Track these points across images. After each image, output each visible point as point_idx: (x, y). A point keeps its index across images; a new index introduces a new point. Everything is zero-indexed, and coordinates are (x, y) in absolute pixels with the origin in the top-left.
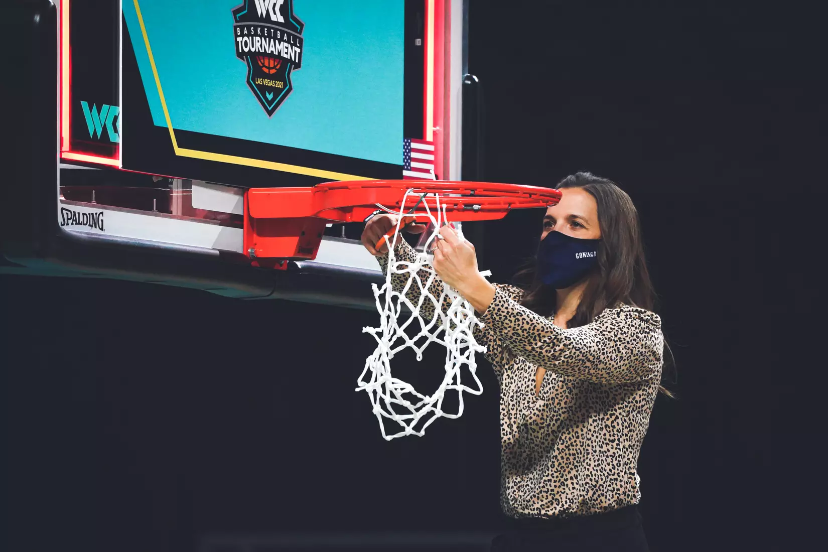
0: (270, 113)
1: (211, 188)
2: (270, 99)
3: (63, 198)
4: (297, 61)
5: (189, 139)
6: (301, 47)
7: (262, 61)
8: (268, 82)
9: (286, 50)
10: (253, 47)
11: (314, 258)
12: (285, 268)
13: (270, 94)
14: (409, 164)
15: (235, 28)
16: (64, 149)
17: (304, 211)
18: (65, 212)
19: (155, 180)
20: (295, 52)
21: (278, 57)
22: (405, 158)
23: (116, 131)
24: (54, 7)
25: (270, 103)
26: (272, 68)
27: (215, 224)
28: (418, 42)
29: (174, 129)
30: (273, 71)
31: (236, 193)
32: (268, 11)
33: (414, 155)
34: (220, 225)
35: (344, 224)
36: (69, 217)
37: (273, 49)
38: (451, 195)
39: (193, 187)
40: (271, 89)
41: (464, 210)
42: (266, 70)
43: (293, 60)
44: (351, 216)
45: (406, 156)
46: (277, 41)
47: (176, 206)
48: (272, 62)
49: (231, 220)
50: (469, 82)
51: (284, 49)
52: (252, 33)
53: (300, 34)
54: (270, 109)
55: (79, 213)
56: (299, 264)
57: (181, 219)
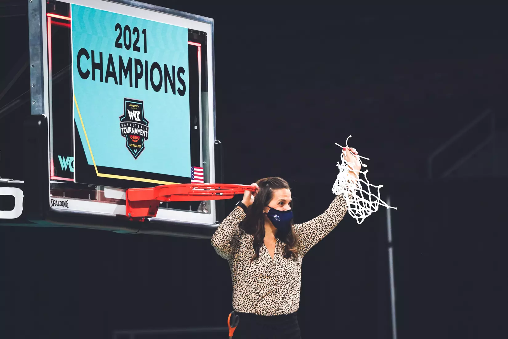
0: (136, 158)
1: (112, 189)
2: (135, 152)
3: (52, 195)
4: (146, 137)
5: (103, 169)
6: (148, 131)
7: (132, 137)
8: (134, 146)
9: (142, 132)
10: (128, 131)
11: (155, 216)
12: (143, 221)
13: (135, 150)
14: (194, 177)
15: (121, 124)
16: (51, 175)
17: (151, 197)
18: (52, 201)
19: (89, 186)
20: (146, 133)
21: (139, 135)
22: (192, 175)
23: (73, 167)
24: (47, 118)
25: (136, 154)
26: (136, 140)
27: (114, 204)
28: (196, 128)
29: (97, 166)
30: (136, 141)
31: (122, 191)
32: (134, 117)
33: (195, 173)
34: (116, 204)
35: (167, 202)
36: (54, 203)
37: (136, 132)
38: (211, 189)
39: (105, 189)
40: (136, 148)
41: (216, 195)
42: (134, 141)
43: (145, 136)
44: (170, 199)
45: (192, 174)
46: (138, 129)
47: (98, 197)
48: (136, 137)
49: (121, 202)
50: (217, 143)
51: (141, 132)
52: (128, 126)
53: (147, 125)
54: (136, 156)
55: (58, 201)
56: (149, 219)
57: (100, 202)
